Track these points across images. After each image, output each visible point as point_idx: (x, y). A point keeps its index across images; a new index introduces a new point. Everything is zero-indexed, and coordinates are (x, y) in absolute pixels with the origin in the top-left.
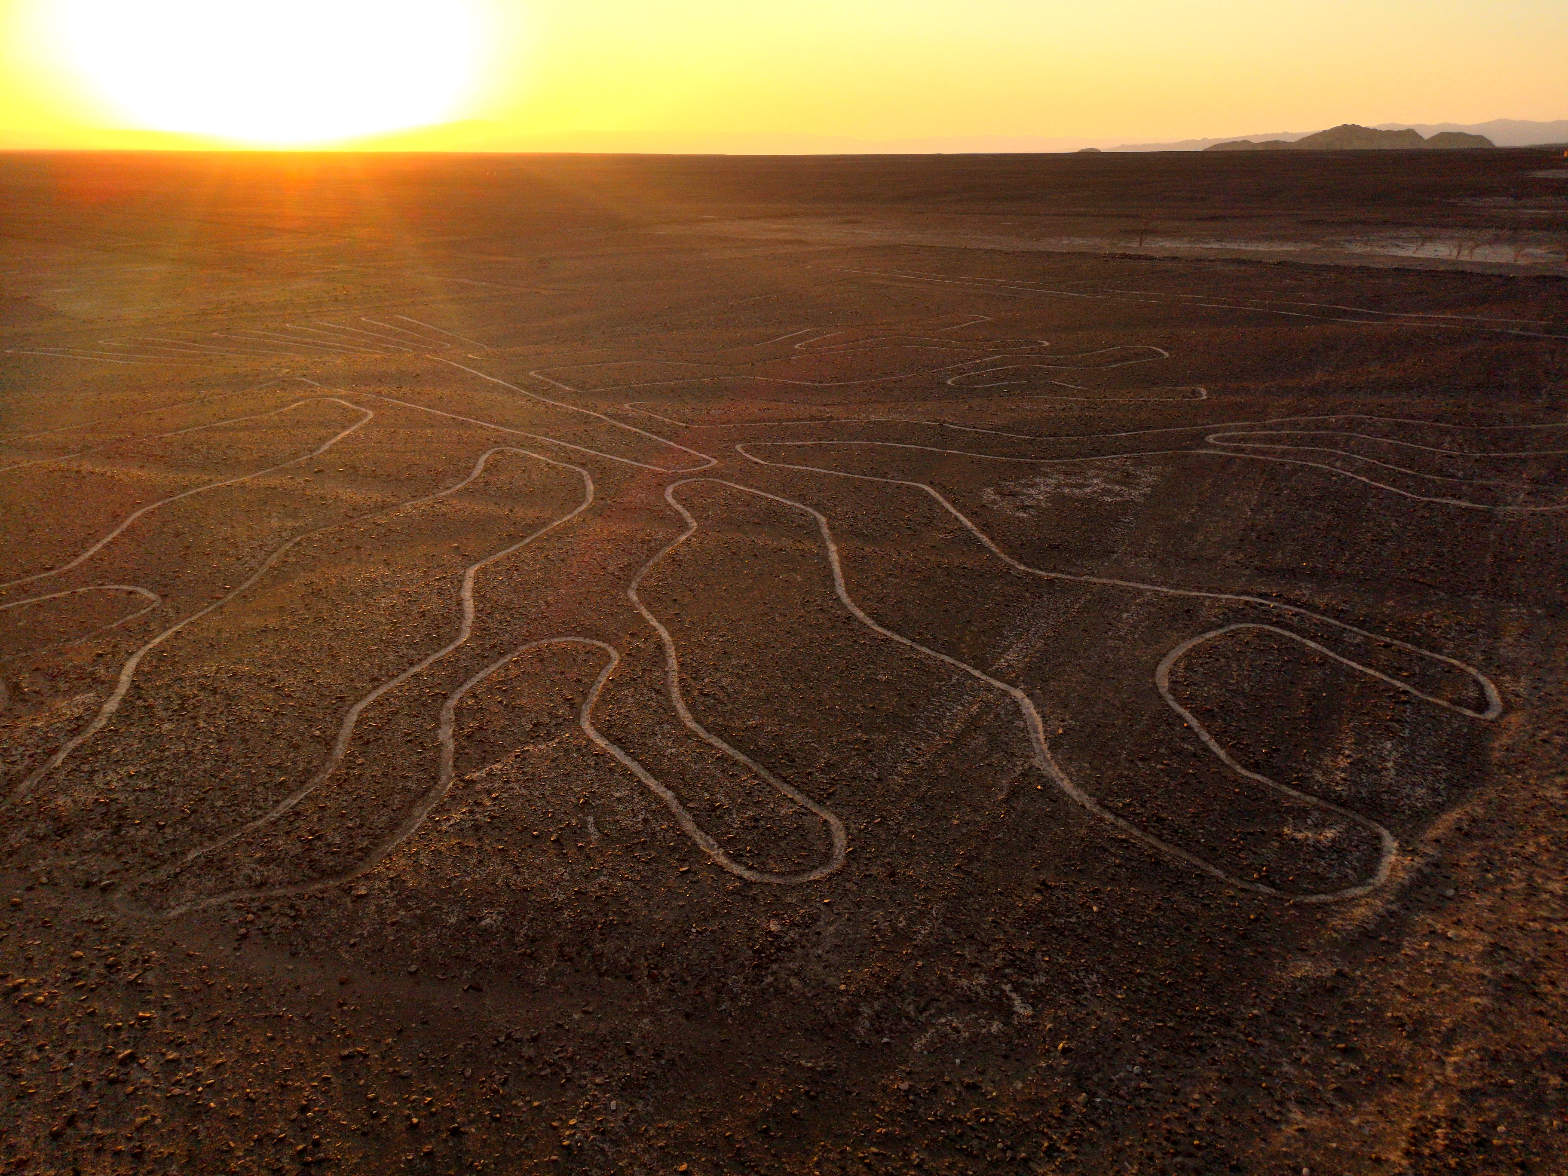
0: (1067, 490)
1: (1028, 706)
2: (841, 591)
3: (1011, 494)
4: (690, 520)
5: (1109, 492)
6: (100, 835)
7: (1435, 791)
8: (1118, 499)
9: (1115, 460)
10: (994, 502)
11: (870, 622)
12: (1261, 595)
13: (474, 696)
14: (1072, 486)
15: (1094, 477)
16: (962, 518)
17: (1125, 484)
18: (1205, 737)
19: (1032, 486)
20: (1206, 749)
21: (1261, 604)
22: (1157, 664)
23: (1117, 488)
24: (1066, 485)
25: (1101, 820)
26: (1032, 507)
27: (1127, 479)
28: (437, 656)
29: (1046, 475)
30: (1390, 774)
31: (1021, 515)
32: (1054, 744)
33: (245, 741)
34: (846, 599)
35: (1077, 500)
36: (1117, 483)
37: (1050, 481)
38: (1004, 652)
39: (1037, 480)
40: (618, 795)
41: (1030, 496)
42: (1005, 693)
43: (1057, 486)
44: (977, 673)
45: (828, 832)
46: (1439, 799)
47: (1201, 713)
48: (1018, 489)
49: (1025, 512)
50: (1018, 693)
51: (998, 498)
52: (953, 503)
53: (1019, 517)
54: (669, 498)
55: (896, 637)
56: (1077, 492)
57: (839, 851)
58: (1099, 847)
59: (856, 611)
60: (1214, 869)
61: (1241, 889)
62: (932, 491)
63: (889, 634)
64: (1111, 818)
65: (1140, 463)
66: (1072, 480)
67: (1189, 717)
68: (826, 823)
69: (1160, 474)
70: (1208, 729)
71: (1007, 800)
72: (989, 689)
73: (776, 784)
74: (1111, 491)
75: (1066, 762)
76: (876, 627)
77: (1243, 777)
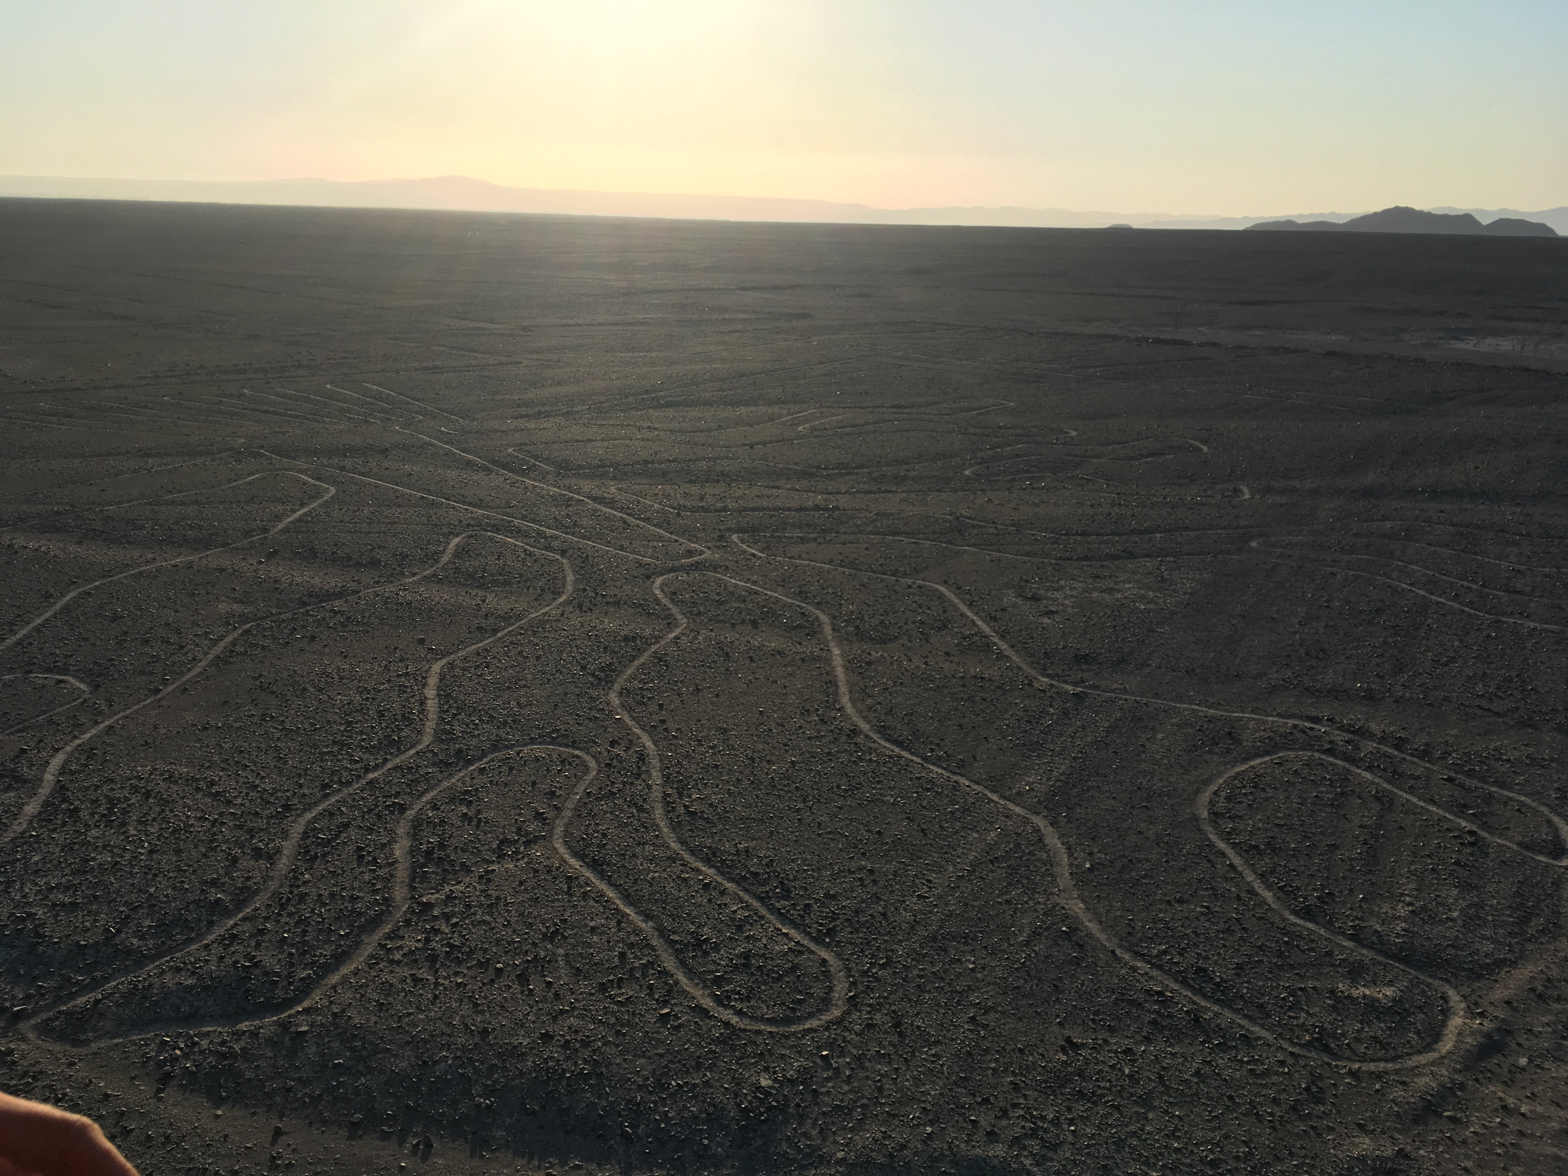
0: (1095, 595)
1: (1050, 835)
2: (845, 700)
3: (1034, 598)
4: (679, 617)
5: (1142, 598)
8: (1152, 606)
9: (1150, 564)
10: (1015, 605)
11: (875, 736)
12: (1310, 719)
13: (435, 808)
14: (1101, 591)
15: (1126, 581)
16: (979, 623)
17: (1159, 590)
18: (1250, 877)
19: (1057, 590)
20: (1251, 891)
21: (1312, 729)
22: (1197, 792)
23: (1151, 594)
24: (1095, 590)
25: (1134, 969)
26: (1057, 612)
27: (1162, 584)
28: (397, 761)
29: (1072, 578)
31: (1046, 620)
32: (1081, 880)
33: (178, 852)
34: (849, 709)
35: (1107, 606)
36: (1150, 588)
37: (1075, 584)
38: (1025, 774)
39: (1062, 583)
40: (592, 924)
41: (1054, 600)
42: (1025, 821)
43: (1085, 590)
44: (995, 798)
45: (827, 974)
46: (1510, 955)
47: (1246, 850)
48: (1042, 592)
49: (1049, 618)
50: (1039, 821)
51: (1019, 601)
52: (970, 605)
53: (1042, 623)
54: (657, 592)
55: (905, 754)
56: (1107, 597)
57: (838, 996)
58: (1133, 1001)
59: (862, 724)
60: (1261, 1030)
61: (1292, 1054)
62: (946, 592)
63: (897, 750)
64: (1145, 967)
65: (1176, 567)
66: (1102, 584)
67: (1231, 854)
68: (824, 963)
69: (1199, 580)
70: (1253, 868)
71: (1028, 942)
72: (1007, 815)
73: (770, 916)
74: (1144, 597)
75: (1092, 902)
76: (884, 742)
77: (1292, 924)
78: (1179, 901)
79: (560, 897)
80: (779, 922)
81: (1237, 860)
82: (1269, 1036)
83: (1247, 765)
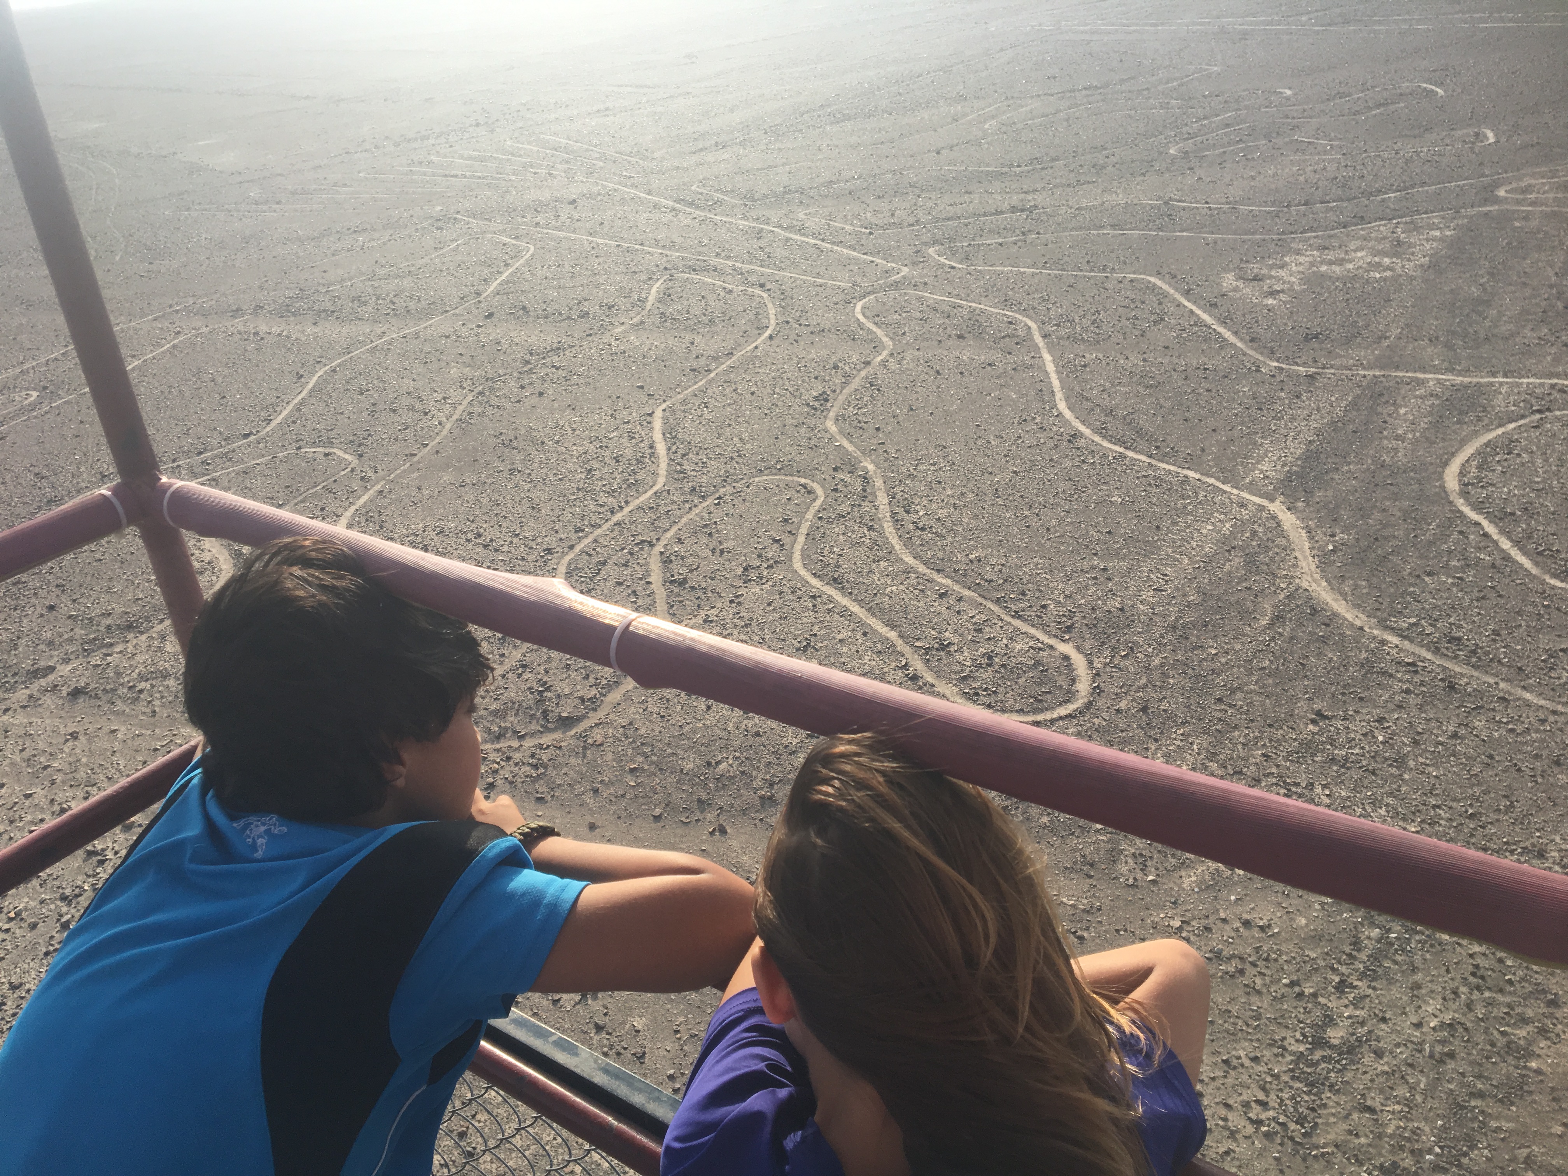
0: (1324, 268)
1: (1288, 520)
2: (1062, 406)
3: (1256, 279)
5: (1377, 266)
8: (1388, 274)
9: (1384, 228)
10: (1236, 289)
11: (1097, 439)
14: (1331, 263)
15: (1358, 250)
16: (1199, 312)
17: (1396, 255)
18: (1505, 544)
19: (1281, 267)
20: (1507, 558)
22: (1446, 464)
23: (1387, 261)
24: (1323, 262)
25: (1383, 642)
26: (1282, 291)
27: (1398, 248)
28: (637, 502)
29: (1298, 253)
31: (1270, 301)
32: (1324, 561)
34: (1068, 414)
35: (1338, 279)
36: (1385, 254)
37: (1301, 259)
38: (1258, 462)
39: (1287, 259)
41: (1278, 279)
42: (1262, 508)
43: (1312, 264)
44: (1228, 488)
45: (1070, 667)
47: (1501, 518)
48: (1264, 271)
49: (1275, 299)
50: (1277, 507)
51: (1240, 284)
52: (1187, 293)
53: (1267, 305)
54: (860, 317)
55: (1130, 454)
56: (1337, 269)
57: (1083, 687)
58: (1385, 673)
59: (1082, 428)
60: (1520, 692)
61: (1554, 712)
62: (1159, 283)
63: (1121, 450)
64: (1395, 640)
65: (1415, 228)
66: (1331, 256)
67: (1485, 523)
68: (1066, 658)
69: (1441, 240)
70: (1508, 535)
71: (1271, 625)
72: (1242, 505)
73: (1008, 619)
74: (1379, 264)
75: (1336, 582)
76: (1106, 444)
77: (1553, 588)
78: (1429, 574)
79: (807, 614)
80: (1017, 623)
81: (1491, 529)
82: (1528, 696)
83: (1500, 431)
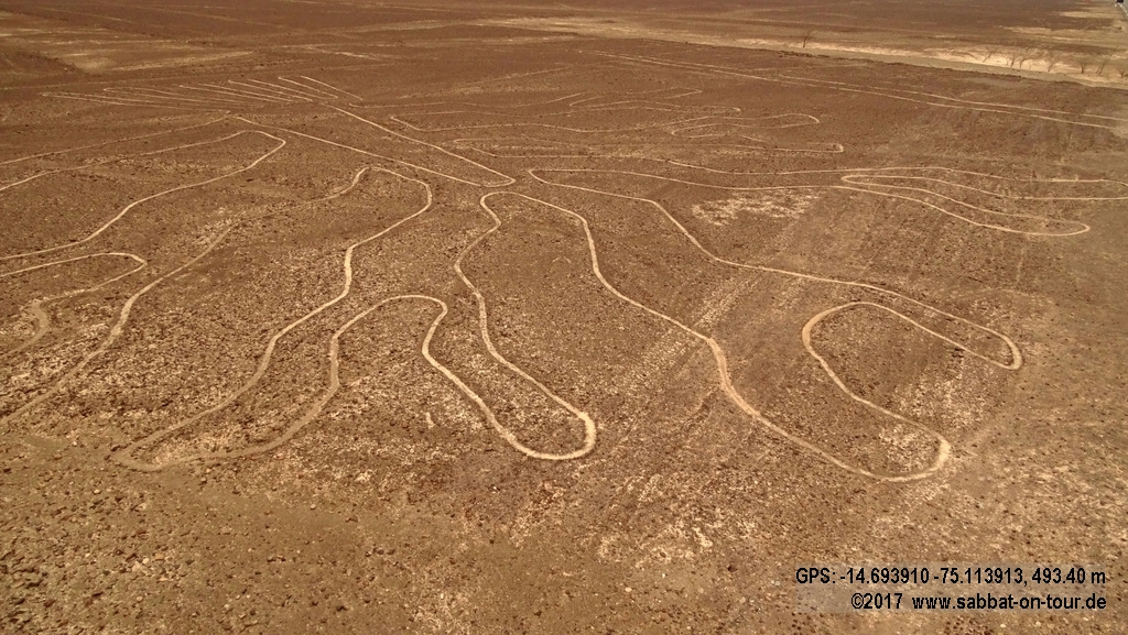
0: (749, 209)
1: (717, 349)
2: (596, 270)
3: (712, 209)
4: (497, 220)
6: (110, 415)
7: (977, 415)
8: (782, 216)
9: (781, 190)
10: (700, 214)
11: (615, 291)
12: (872, 283)
13: (352, 331)
14: (752, 206)
15: (768, 200)
16: (679, 225)
17: (787, 206)
18: (832, 374)
19: (726, 205)
20: (832, 381)
21: (872, 289)
22: (804, 326)
23: (782, 209)
24: (748, 205)
25: (763, 425)
26: (725, 219)
27: (789, 203)
28: (328, 304)
29: (735, 198)
30: (949, 403)
31: (718, 224)
32: (734, 375)
33: (203, 357)
34: (599, 275)
35: (755, 215)
36: (782, 205)
37: (737, 202)
38: (703, 314)
39: (729, 201)
41: (723, 212)
42: (702, 341)
43: (742, 206)
44: (684, 327)
45: (584, 428)
46: (978, 419)
47: (831, 358)
48: (716, 206)
49: (720, 222)
50: (711, 341)
51: (703, 212)
52: (673, 214)
53: (716, 225)
54: (484, 205)
55: (633, 302)
56: (755, 210)
57: (590, 441)
58: (760, 442)
59: (607, 285)
60: (832, 459)
61: (849, 472)
62: (658, 206)
63: (627, 299)
64: (769, 424)
65: (798, 193)
66: (753, 202)
67: (822, 361)
68: (583, 422)
69: (811, 201)
70: (833, 368)
71: (700, 411)
72: (693, 338)
73: (550, 395)
74: (778, 210)
75: (740, 388)
76: (619, 295)
77: (854, 401)
78: (790, 387)
80: (557, 398)
81: (825, 365)
82: (837, 462)
83: (833, 310)
